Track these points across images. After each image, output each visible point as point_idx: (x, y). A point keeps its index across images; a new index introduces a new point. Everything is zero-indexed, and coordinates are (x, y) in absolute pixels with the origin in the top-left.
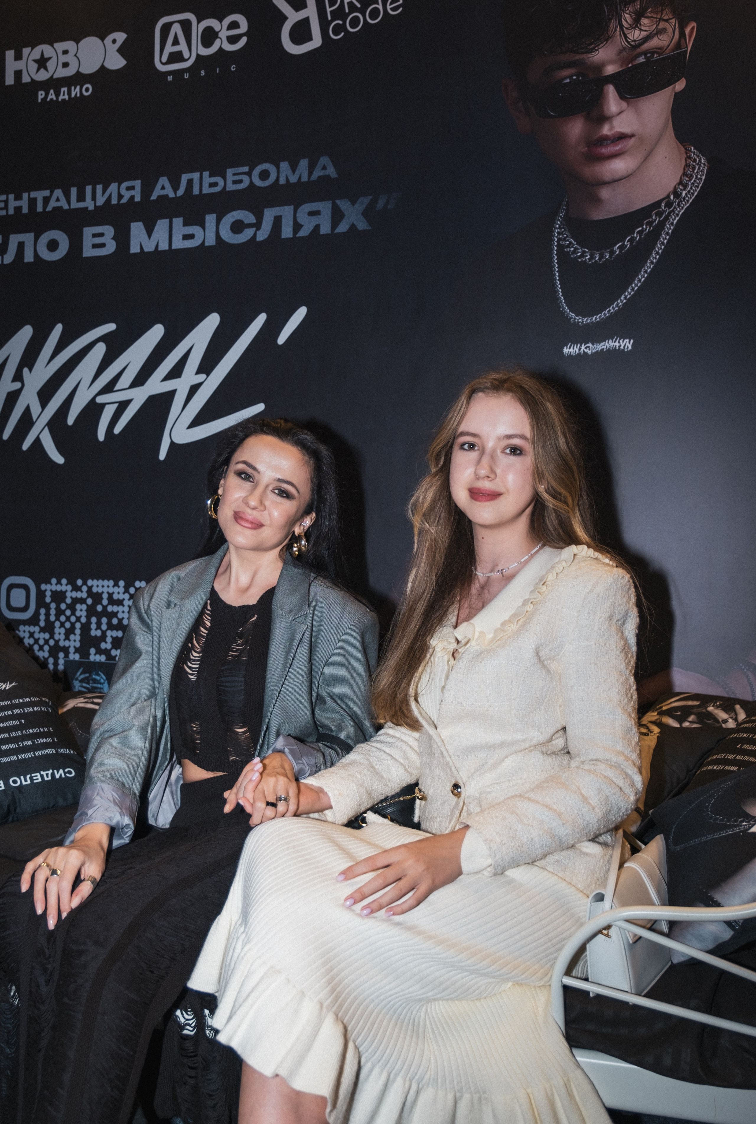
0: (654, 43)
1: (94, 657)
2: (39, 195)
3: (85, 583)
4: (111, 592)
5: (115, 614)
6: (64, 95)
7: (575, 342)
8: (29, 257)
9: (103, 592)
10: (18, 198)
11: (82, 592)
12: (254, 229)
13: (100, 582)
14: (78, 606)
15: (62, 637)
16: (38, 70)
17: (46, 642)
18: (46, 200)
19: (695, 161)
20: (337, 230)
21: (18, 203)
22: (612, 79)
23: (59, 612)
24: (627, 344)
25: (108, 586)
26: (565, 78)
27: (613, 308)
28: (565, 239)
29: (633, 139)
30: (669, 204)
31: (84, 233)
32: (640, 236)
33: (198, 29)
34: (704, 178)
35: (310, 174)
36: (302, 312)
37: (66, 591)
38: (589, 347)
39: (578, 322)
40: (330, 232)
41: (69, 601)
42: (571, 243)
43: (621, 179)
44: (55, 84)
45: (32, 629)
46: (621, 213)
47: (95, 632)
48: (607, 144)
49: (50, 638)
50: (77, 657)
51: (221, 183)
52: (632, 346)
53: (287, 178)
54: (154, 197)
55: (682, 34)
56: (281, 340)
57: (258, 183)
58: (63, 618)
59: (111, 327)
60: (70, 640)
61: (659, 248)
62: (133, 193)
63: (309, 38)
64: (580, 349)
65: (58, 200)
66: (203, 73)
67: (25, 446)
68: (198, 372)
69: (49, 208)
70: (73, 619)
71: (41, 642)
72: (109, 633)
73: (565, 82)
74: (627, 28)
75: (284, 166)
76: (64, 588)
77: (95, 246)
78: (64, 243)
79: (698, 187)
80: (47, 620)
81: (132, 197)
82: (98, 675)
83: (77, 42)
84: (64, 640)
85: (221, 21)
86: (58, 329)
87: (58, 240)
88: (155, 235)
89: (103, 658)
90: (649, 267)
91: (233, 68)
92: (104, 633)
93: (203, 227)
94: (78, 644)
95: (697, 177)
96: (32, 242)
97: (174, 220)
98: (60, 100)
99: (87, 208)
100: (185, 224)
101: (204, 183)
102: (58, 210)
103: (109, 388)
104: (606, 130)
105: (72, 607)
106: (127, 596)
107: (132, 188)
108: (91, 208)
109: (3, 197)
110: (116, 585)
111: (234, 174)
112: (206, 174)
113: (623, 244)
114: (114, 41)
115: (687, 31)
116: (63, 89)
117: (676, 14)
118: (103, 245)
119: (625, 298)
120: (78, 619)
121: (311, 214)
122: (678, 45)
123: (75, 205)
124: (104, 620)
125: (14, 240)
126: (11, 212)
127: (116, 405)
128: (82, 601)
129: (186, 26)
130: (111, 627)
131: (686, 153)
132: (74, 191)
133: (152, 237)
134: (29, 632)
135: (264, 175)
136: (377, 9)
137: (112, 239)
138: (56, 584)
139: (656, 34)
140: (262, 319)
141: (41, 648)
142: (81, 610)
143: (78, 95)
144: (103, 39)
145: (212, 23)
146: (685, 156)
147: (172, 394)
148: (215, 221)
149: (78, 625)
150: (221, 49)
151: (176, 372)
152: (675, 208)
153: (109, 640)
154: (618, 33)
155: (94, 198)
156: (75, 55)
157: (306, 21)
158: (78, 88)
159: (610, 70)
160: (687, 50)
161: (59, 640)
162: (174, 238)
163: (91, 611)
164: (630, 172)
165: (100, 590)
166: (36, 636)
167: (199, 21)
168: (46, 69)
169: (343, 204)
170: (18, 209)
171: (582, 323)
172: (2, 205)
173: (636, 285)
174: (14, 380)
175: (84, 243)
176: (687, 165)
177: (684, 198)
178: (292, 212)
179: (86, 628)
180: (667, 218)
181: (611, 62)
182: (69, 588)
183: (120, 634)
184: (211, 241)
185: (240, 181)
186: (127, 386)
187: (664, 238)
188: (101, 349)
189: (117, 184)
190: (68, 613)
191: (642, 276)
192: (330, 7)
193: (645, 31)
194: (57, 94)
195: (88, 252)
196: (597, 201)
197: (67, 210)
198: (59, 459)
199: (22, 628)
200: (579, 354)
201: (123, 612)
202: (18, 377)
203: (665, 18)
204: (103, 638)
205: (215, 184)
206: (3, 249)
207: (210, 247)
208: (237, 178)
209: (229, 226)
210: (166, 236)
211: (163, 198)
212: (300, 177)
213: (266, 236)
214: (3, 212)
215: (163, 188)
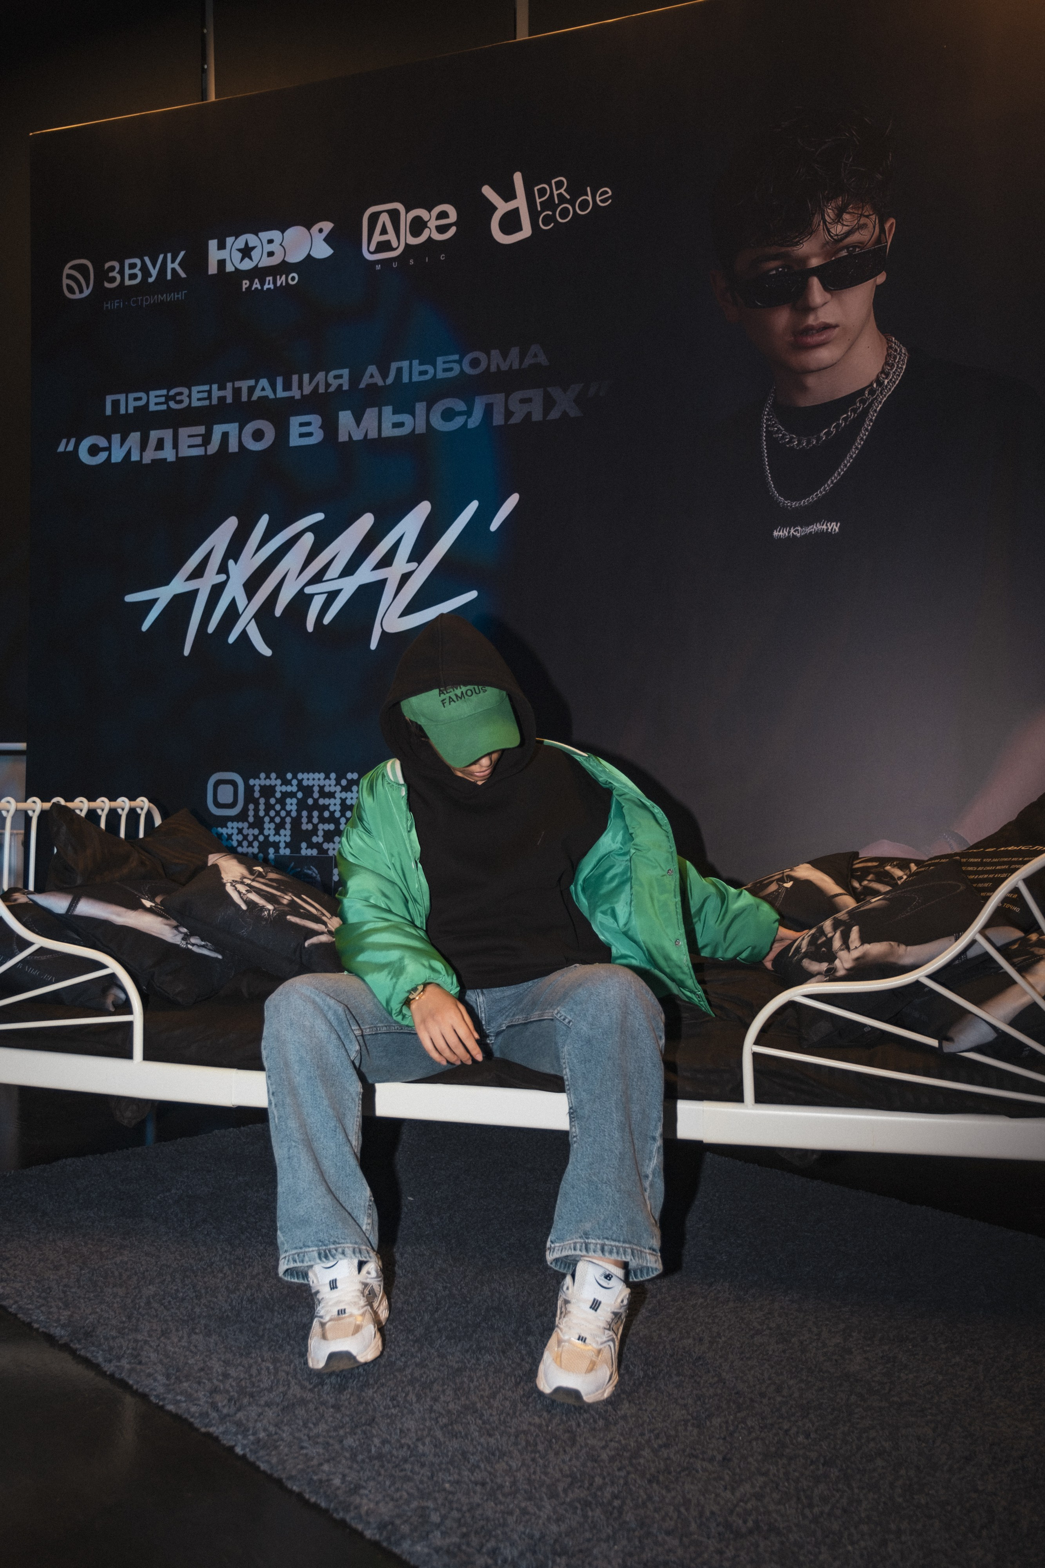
0: (855, 238)
1: (305, 851)
2: (244, 385)
3: (295, 777)
4: (322, 784)
5: (326, 807)
6: (269, 284)
7: (784, 526)
8: (233, 447)
9: (314, 785)
10: (222, 387)
11: (292, 785)
12: (466, 417)
13: (311, 775)
14: (288, 801)
15: (272, 832)
16: (242, 259)
17: (256, 838)
18: (251, 390)
19: (896, 350)
20: (548, 418)
21: (222, 393)
22: (816, 271)
23: (269, 807)
24: (834, 527)
25: (319, 779)
26: (772, 270)
27: (820, 493)
28: (773, 426)
29: (837, 329)
30: (872, 392)
31: (291, 422)
32: (845, 423)
33: (406, 218)
34: (904, 367)
35: (521, 362)
36: (513, 500)
37: (276, 785)
38: (798, 530)
39: (788, 506)
40: (542, 419)
41: (278, 795)
42: (779, 429)
43: (826, 368)
44: (259, 273)
45: (240, 825)
46: (827, 400)
47: (306, 826)
48: (812, 334)
49: (259, 834)
50: (287, 852)
51: (431, 370)
52: (839, 529)
53: (498, 366)
54: (362, 385)
55: (882, 230)
56: (494, 526)
57: (468, 370)
58: (272, 813)
59: (319, 517)
60: (280, 835)
61: (864, 434)
62: (340, 381)
63: (519, 228)
64: (789, 532)
65: (263, 389)
66: (412, 262)
67: (232, 639)
68: (409, 561)
69: (255, 398)
70: (283, 813)
71: (251, 838)
72: (321, 826)
73: (771, 273)
74: (829, 223)
75: (495, 353)
76: (273, 782)
77: (302, 435)
78: (270, 433)
79: (899, 376)
80: (256, 815)
81: (341, 386)
82: (310, 869)
83: (283, 232)
84: (274, 835)
85: (430, 212)
86: (265, 520)
87: (264, 429)
88: (364, 423)
89: (314, 852)
90: (854, 452)
91: (442, 257)
92: (315, 827)
93: (413, 414)
94: (288, 839)
95: (898, 366)
96: (237, 432)
97: (384, 408)
98: (265, 289)
99: (294, 397)
100: (395, 412)
101: (413, 371)
102: (263, 399)
103: (318, 578)
104: (811, 320)
105: (282, 801)
106: (339, 788)
107: (340, 377)
108: (298, 396)
109: (207, 388)
110: (327, 777)
111: (444, 363)
112: (415, 362)
113: (829, 431)
114: (321, 231)
115: (887, 226)
116: (268, 279)
117: (877, 210)
118: (310, 434)
119: (832, 482)
120: (288, 813)
121: (523, 401)
122: (879, 240)
123: (281, 394)
124: (315, 814)
125: (218, 430)
126: (215, 401)
127: (325, 595)
128: (292, 795)
129: (394, 216)
130: (322, 820)
131: (888, 343)
132: (280, 381)
133: (361, 426)
134: (238, 828)
135: (475, 363)
136: (587, 201)
137: (320, 428)
138: (265, 779)
139: (858, 229)
140: (474, 505)
141: (250, 845)
142: (291, 804)
143: (284, 284)
144: (309, 229)
145: (422, 213)
146: (887, 346)
147: (383, 583)
148: (425, 409)
149: (288, 820)
150: (430, 237)
151: (387, 561)
152: (878, 395)
153: (321, 833)
154: (821, 227)
155: (300, 387)
156: (281, 245)
157: (516, 212)
158: (284, 276)
159: (815, 262)
160: (886, 246)
161: (269, 835)
162: (384, 426)
163: (302, 805)
164: (835, 361)
165: (310, 783)
166: (245, 832)
167: (407, 212)
168: (251, 258)
169: (556, 392)
171: (791, 507)
172: (205, 395)
173: (842, 470)
174: (218, 573)
175: (291, 432)
176: (889, 355)
177: (886, 387)
178: (504, 400)
179: (296, 822)
180: (870, 405)
181: (815, 255)
182: (279, 782)
183: (332, 827)
184: (421, 429)
185: (451, 369)
186: (337, 576)
187: (868, 425)
188: (308, 539)
189: (324, 372)
190: (278, 807)
191: (848, 461)
192: (539, 198)
193: (847, 226)
194: (262, 284)
195: (295, 441)
196: (804, 389)
197: (273, 399)
198: (267, 652)
199: (230, 824)
200: (789, 536)
201: (335, 805)
202: (223, 569)
203: (866, 214)
204: (315, 831)
205: (425, 373)
206: (207, 439)
207: (421, 435)
208: (447, 366)
209: (439, 415)
210: (376, 424)
211: (372, 387)
212: (511, 365)
213: (477, 424)
214: (207, 403)
215: (372, 376)
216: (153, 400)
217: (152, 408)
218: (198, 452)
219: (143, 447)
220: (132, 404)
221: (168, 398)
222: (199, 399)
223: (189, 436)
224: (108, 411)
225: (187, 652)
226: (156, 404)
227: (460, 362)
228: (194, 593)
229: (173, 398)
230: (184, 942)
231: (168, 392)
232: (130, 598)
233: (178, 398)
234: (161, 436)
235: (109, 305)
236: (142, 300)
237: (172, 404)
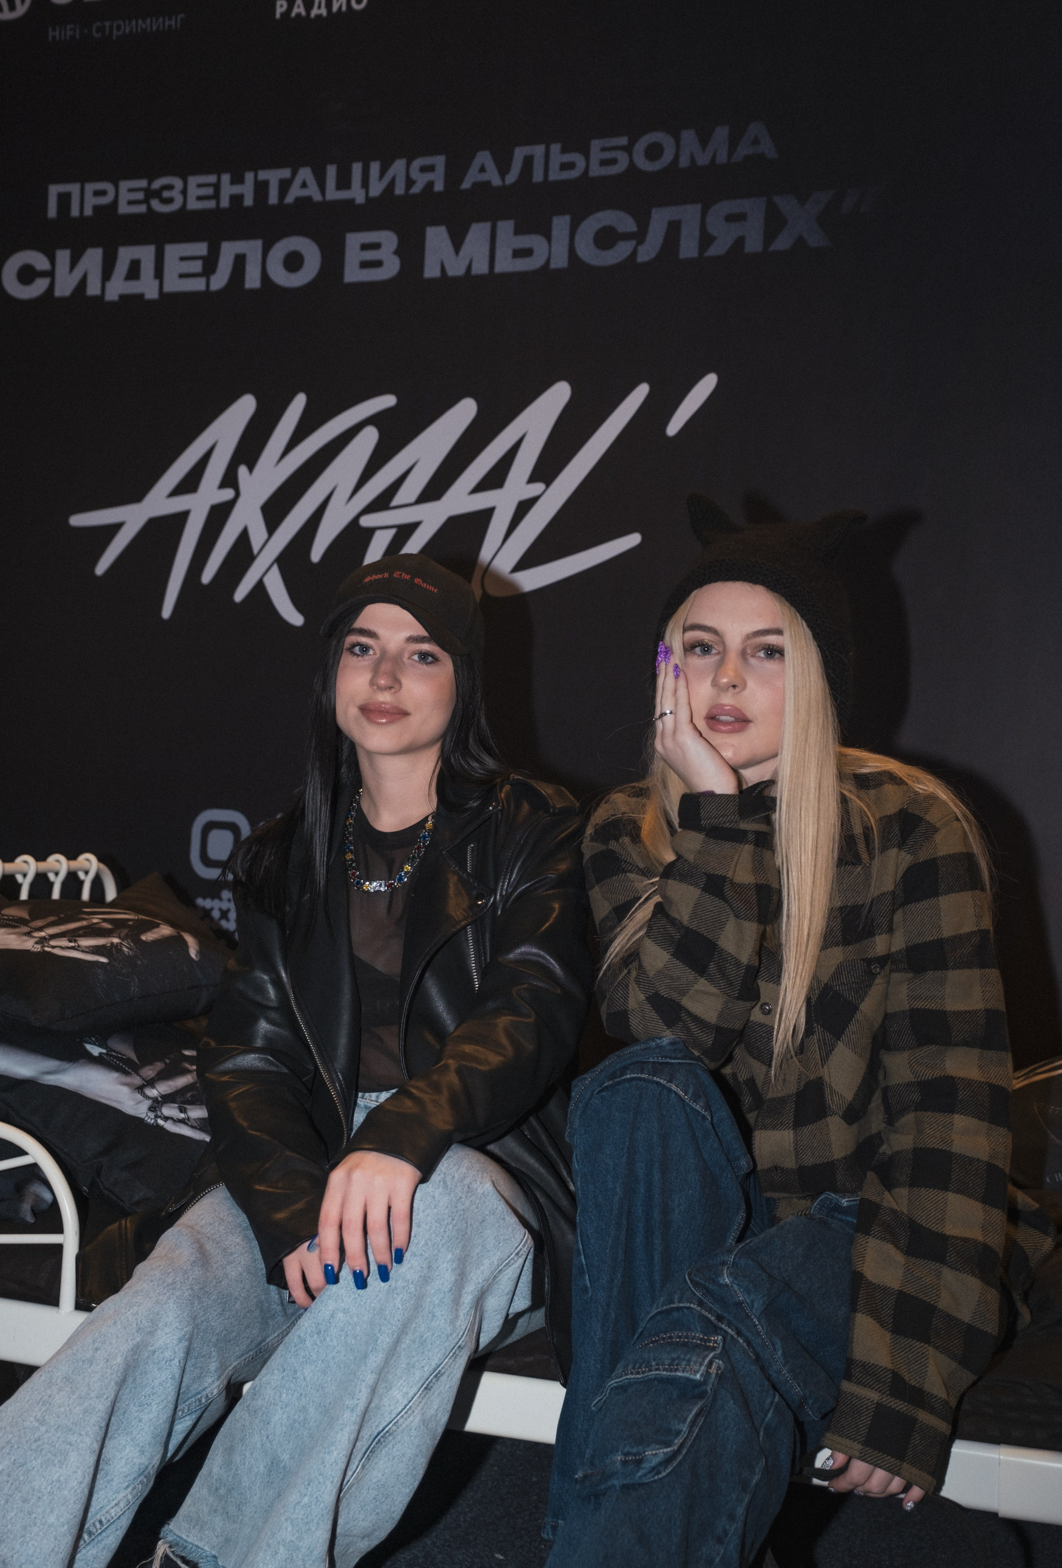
2: (273, 176)
6: (319, 7)
10: (238, 180)
12: (634, 242)
18: (285, 186)
20: (772, 248)
21: (237, 189)
31: (348, 242)
35: (731, 153)
36: (707, 384)
40: (760, 249)
51: (581, 163)
53: (693, 157)
54: (466, 185)
56: (673, 428)
57: (642, 163)
59: (388, 401)
62: (431, 176)
65: (304, 185)
67: (240, 595)
68: (532, 479)
69: (289, 199)
75: (689, 136)
77: (365, 265)
78: (313, 258)
81: (430, 185)
86: (299, 402)
87: (303, 252)
88: (466, 249)
93: (548, 237)
96: (259, 255)
97: (500, 224)
98: (312, 15)
99: (353, 200)
100: (518, 231)
101: (551, 163)
102: (304, 202)
103: (382, 503)
107: (430, 169)
108: (360, 199)
109: (212, 179)
111: (604, 149)
112: (556, 148)
118: (378, 264)
121: (731, 218)
123: (333, 194)
125: (229, 250)
126: (225, 203)
127: (393, 532)
132: (331, 171)
133: (461, 253)
135: (654, 151)
137: (396, 253)
140: (641, 392)
143: (344, 8)
147: (487, 515)
148: (568, 227)
151: (495, 479)
155: (365, 184)
162: (499, 253)
169: (786, 204)
170: (236, 199)
172: (210, 191)
174: (223, 485)
175: (347, 259)
178: (699, 215)
184: (560, 261)
185: (613, 162)
186: (413, 499)
188: (369, 437)
189: (404, 161)
194: (309, 8)
195: (353, 274)
197: (319, 203)
198: (296, 619)
202: (230, 480)
205: (570, 166)
206: (210, 265)
207: (559, 271)
208: (608, 155)
209: (591, 236)
210: (486, 250)
211: (483, 187)
212: (714, 156)
213: (653, 255)
214: (211, 204)
215: (482, 169)
216: (124, 197)
217: (124, 209)
218: (198, 285)
219: (107, 274)
220: (91, 202)
221: (150, 194)
222: (200, 198)
223: (183, 259)
224: (52, 211)
225: (167, 612)
226: (131, 203)
227: (628, 149)
228: (182, 518)
229: (157, 194)
230: (152, 1115)
231: (150, 184)
232: (78, 520)
233: (166, 194)
234: (136, 257)
235: (57, 34)
236: (111, 27)
237: (156, 205)
